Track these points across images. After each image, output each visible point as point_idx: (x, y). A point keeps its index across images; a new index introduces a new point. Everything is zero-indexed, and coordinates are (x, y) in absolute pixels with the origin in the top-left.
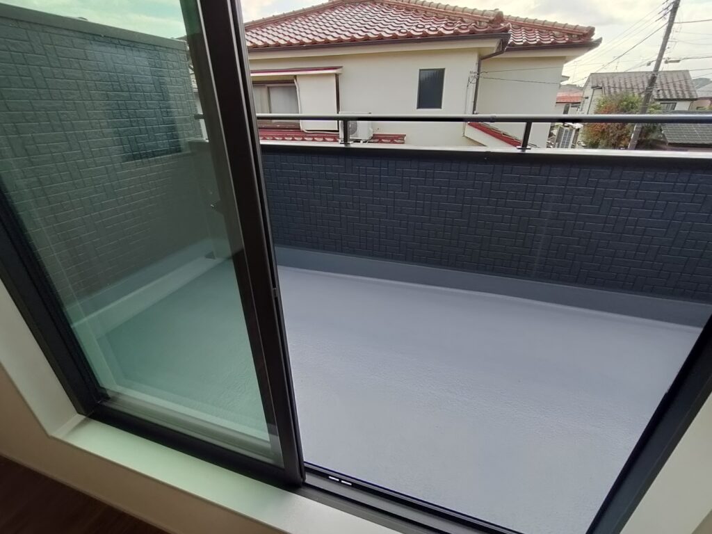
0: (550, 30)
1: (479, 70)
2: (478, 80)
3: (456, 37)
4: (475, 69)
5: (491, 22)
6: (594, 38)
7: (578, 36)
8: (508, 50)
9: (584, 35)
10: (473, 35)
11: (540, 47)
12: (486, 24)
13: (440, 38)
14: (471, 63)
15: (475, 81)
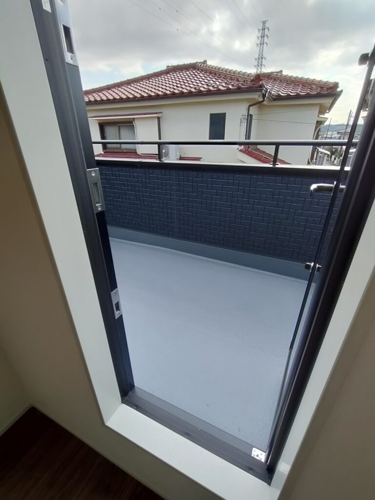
0: (310, 85)
4: (245, 113)
5: (252, 81)
6: (339, 90)
7: (327, 88)
9: (331, 88)
10: (239, 90)
11: (298, 97)
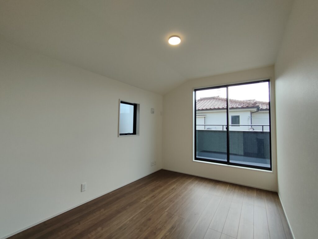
1: (251, 116)
2: (251, 119)
3: (243, 108)
4: (250, 115)
5: (253, 104)
8: (260, 110)
10: (248, 107)
12: (251, 105)
13: (237, 108)
14: (249, 114)
15: (250, 119)
